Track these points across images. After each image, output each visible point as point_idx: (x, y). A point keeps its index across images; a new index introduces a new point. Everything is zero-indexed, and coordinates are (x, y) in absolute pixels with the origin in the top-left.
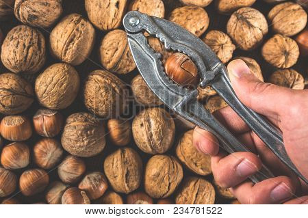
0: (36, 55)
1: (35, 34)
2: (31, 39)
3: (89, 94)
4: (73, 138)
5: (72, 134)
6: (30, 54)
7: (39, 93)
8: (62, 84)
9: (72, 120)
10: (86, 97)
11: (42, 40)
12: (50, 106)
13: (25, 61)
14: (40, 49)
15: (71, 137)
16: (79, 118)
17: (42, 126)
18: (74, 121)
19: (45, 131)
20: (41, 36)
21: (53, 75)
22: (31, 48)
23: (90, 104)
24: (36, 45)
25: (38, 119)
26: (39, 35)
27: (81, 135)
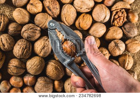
0: (28, 52)
1: (28, 44)
2: (26, 46)
3: (48, 70)
4: (40, 88)
5: (39, 86)
6: (25, 52)
7: (28, 68)
8: (38, 66)
9: (40, 80)
10: (47, 71)
11: (31, 46)
12: (32, 74)
13: (23, 55)
14: (29, 50)
16: (43, 79)
17: (27, 81)
18: (41, 81)
19: (28, 84)
20: (31, 44)
21: (34, 62)
22: (26, 50)
23: (48, 74)
24: (28, 48)
25: (26, 78)
26: (29, 44)
27: (43, 87)
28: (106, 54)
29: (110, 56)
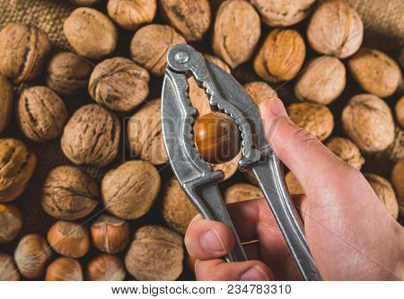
0: (107, 145)
1: (110, 119)
2: (104, 125)
3: (171, 203)
4: (142, 259)
5: (142, 253)
6: (99, 144)
7: (107, 196)
8: (140, 189)
9: (144, 235)
10: (167, 208)
11: (118, 128)
12: (118, 214)
13: (92, 152)
14: (113, 139)
15: (139, 258)
16: (152, 233)
17: (103, 238)
18: (146, 237)
19: (107, 246)
20: (117, 122)
21: (129, 175)
22: (102, 137)
23: (171, 217)
24: (109, 133)
25: (99, 227)
26: (114, 121)
27: (153, 256)
28: (353, 157)
29: (363, 166)
